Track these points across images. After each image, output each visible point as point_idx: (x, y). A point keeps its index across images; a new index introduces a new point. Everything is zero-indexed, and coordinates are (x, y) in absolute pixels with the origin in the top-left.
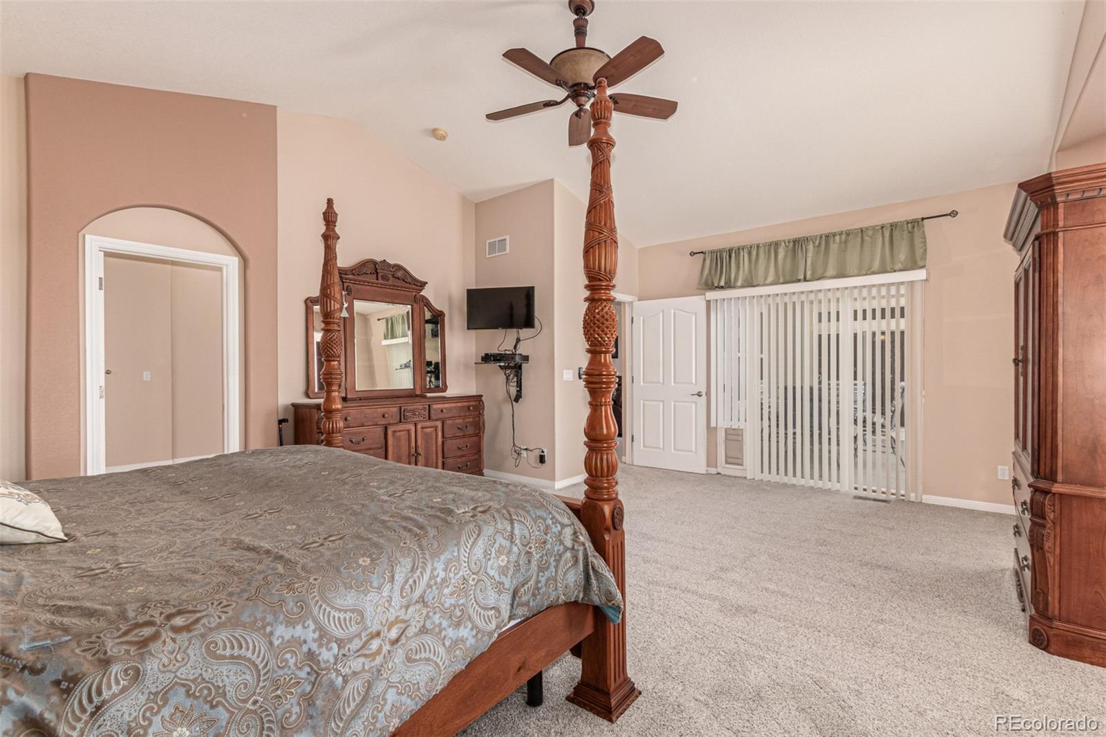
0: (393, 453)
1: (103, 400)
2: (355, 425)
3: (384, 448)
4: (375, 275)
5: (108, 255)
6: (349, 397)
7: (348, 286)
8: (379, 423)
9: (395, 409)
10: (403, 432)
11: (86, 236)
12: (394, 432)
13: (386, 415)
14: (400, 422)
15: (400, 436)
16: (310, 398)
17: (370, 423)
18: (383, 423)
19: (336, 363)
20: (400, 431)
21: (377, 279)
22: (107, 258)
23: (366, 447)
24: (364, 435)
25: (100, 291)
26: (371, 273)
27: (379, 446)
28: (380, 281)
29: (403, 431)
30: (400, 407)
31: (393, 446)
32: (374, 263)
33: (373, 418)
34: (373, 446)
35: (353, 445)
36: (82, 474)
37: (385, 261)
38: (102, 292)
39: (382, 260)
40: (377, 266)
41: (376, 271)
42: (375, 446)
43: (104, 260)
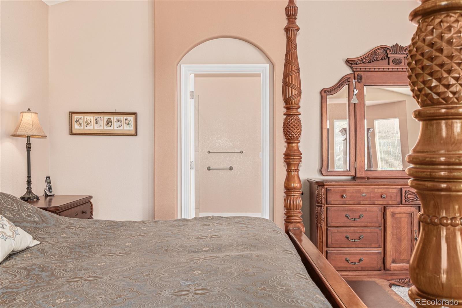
0: (392, 234)
1: (193, 171)
2: (351, 202)
3: (382, 227)
4: (387, 60)
5: (197, 76)
6: (358, 175)
7: (358, 75)
8: (376, 202)
9: (395, 191)
10: (404, 215)
11: (182, 65)
12: (393, 213)
13: (384, 196)
14: (401, 204)
15: (400, 218)
16: (323, 175)
17: (367, 202)
18: (381, 203)
19: (295, 144)
20: (400, 213)
21: (389, 64)
22: (197, 78)
23: (363, 224)
24: (360, 213)
25: (191, 100)
26: (382, 59)
27: (377, 225)
28: (392, 65)
29: (404, 213)
30: (401, 189)
31: (392, 227)
32: (386, 49)
33: (370, 198)
34: (369, 225)
35: (349, 221)
36: (179, 218)
37: (397, 45)
38: (193, 100)
39: (395, 44)
40: (388, 51)
41: (387, 56)
42: (372, 225)
43: (195, 79)
